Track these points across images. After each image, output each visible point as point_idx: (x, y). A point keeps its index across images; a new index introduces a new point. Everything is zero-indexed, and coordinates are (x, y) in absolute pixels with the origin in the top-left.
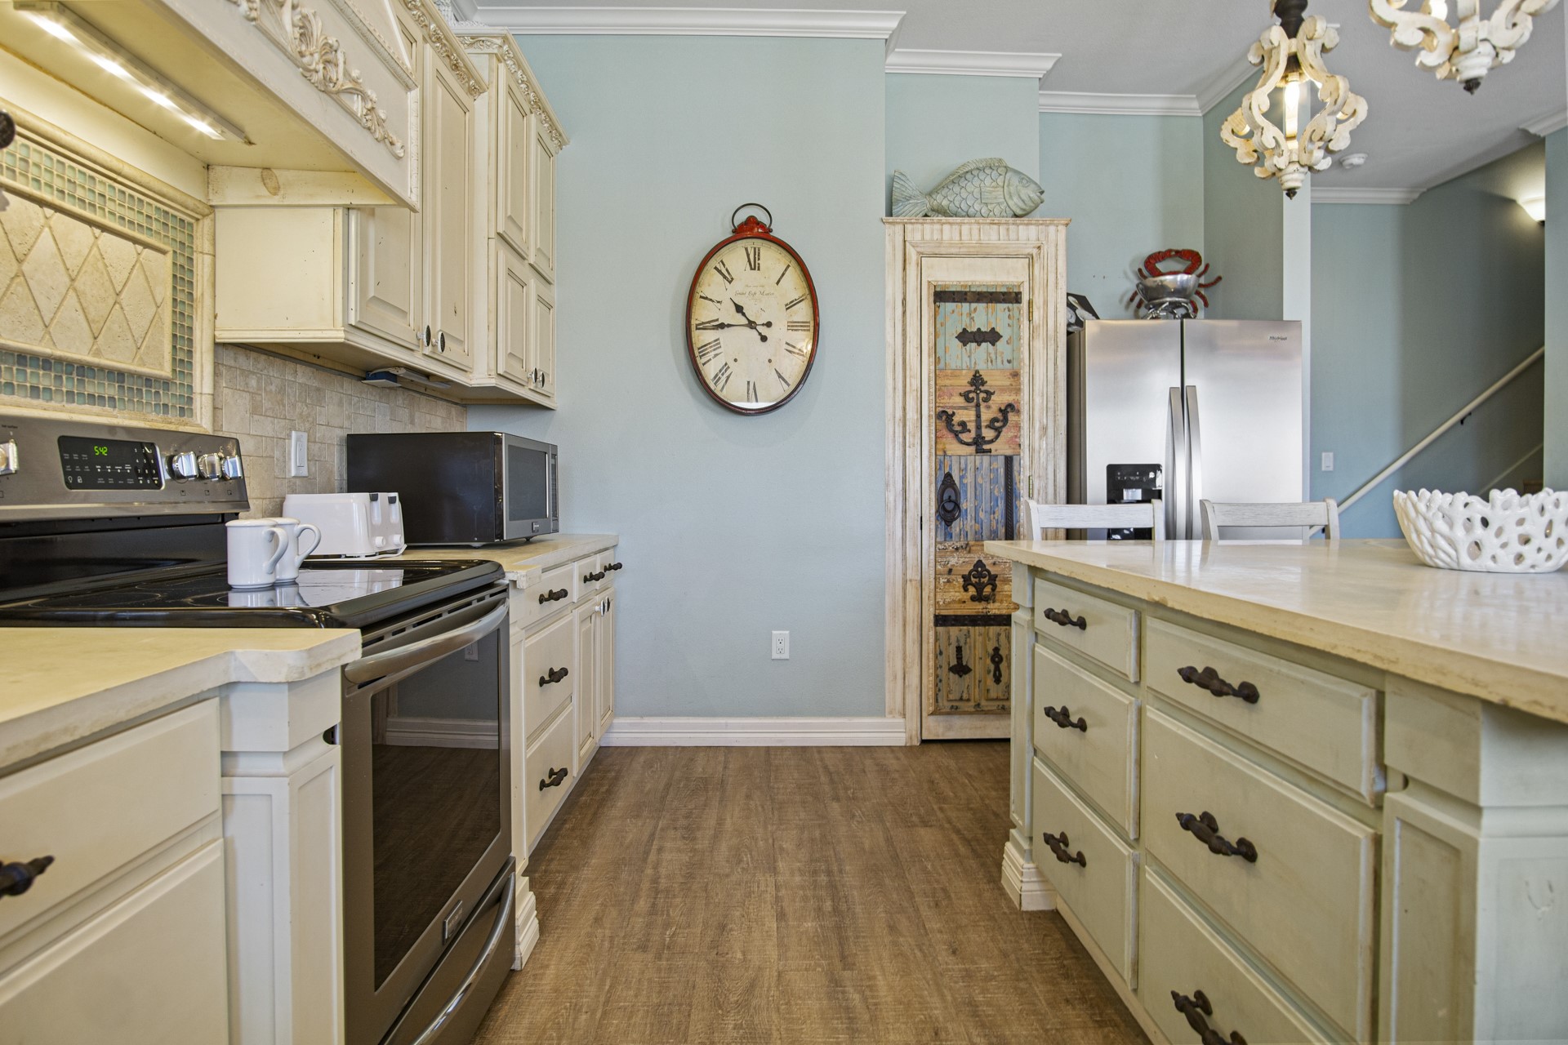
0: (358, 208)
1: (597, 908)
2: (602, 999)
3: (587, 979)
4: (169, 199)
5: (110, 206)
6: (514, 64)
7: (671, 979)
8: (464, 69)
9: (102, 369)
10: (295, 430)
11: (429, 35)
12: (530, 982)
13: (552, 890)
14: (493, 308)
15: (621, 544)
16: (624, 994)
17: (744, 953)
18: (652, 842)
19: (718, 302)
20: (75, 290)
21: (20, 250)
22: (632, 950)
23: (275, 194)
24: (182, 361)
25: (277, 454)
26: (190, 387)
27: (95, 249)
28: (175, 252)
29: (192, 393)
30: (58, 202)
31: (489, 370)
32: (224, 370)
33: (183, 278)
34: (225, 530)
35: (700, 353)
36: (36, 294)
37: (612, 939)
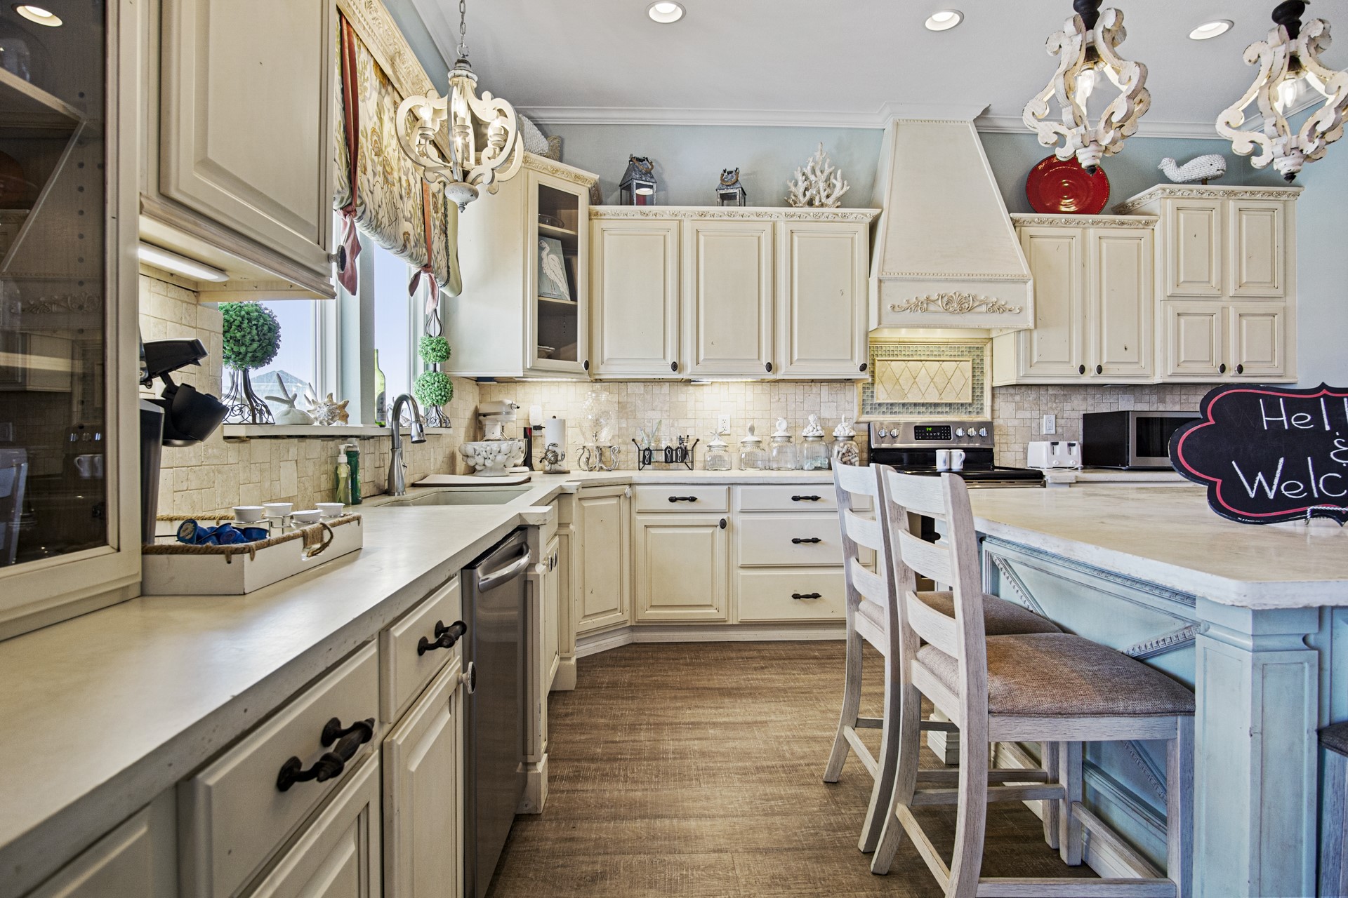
0: (1023, 330)
4: (970, 343)
6: (1185, 191)
9: (943, 404)
10: (1047, 414)
11: (1091, 224)
14: (1163, 339)
20: (933, 382)
24: (977, 396)
25: (1033, 425)
26: (981, 404)
27: (940, 368)
28: (974, 359)
29: (982, 406)
32: (999, 396)
33: (977, 368)
36: (920, 386)
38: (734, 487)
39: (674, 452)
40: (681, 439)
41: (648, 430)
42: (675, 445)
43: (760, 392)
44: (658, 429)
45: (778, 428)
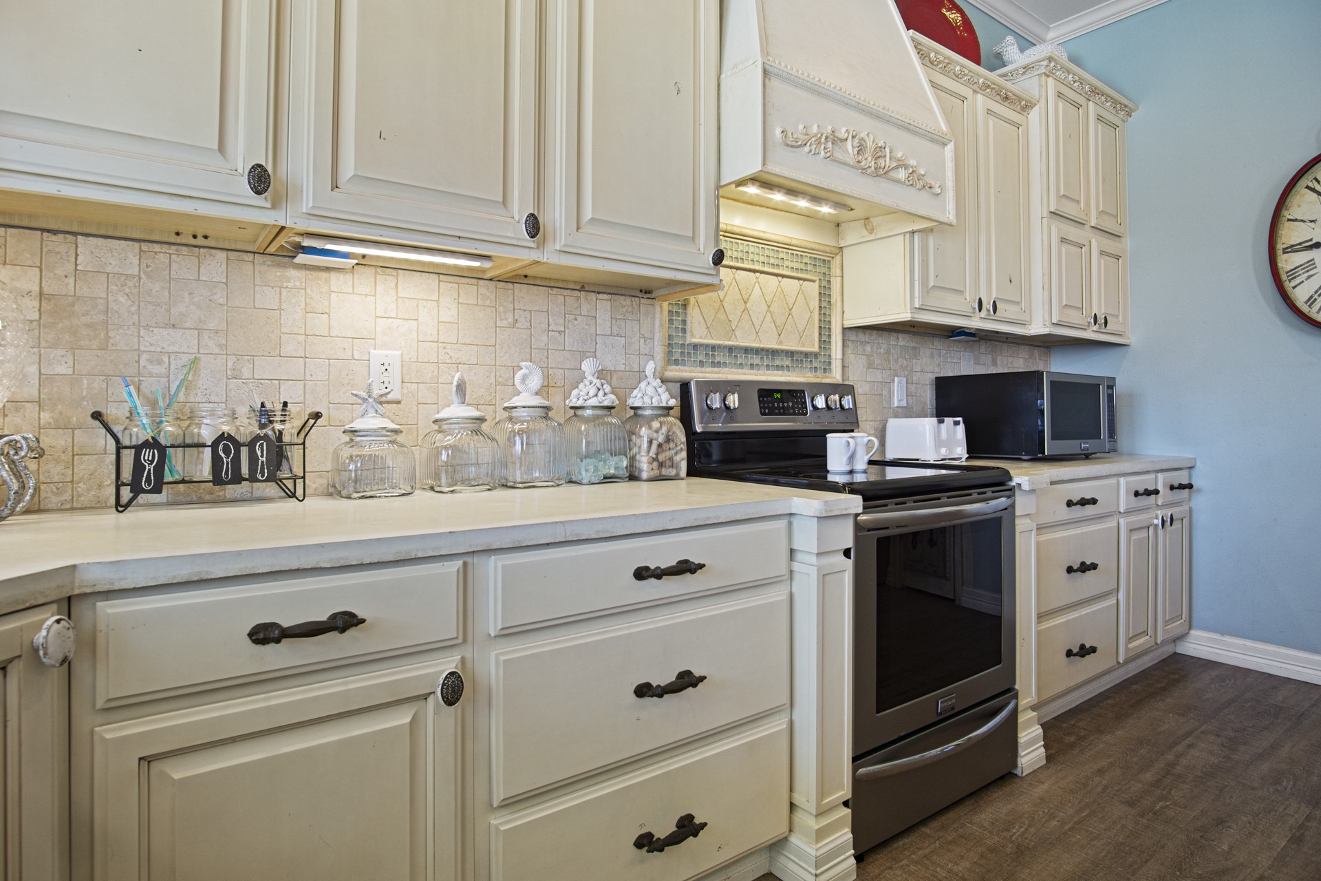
0: (920, 231)
1: (1105, 763)
2: (1075, 819)
3: (1070, 802)
4: (816, 250)
5: (787, 263)
6: (1063, 72)
7: (1144, 833)
8: (1013, 97)
9: (782, 351)
10: (897, 376)
11: (979, 87)
12: (1025, 786)
13: (1072, 739)
14: (1047, 272)
15: (1199, 465)
16: (1096, 825)
17: (1231, 848)
18: (1187, 737)
19: (1311, 221)
20: (770, 312)
21: (745, 297)
22: (1120, 801)
23: (872, 233)
24: (825, 341)
25: (885, 393)
26: (830, 356)
27: (779, 288)
28: (820, 279)
29: (831, 359)
30: (761, 268)
31: (1044, 321)
32: (849, 343)
33: (824, 294)
34: (826, 438)
35: (1288, 276)
36: (752, 317)
37: (1105, 788)
38: (476, 559)
39: (244, 452)
40: (265, 416)
41: (149, 385)
42: (246, 428)
43: (472, 301)
44: (186, 384)
45: (519, 386)
